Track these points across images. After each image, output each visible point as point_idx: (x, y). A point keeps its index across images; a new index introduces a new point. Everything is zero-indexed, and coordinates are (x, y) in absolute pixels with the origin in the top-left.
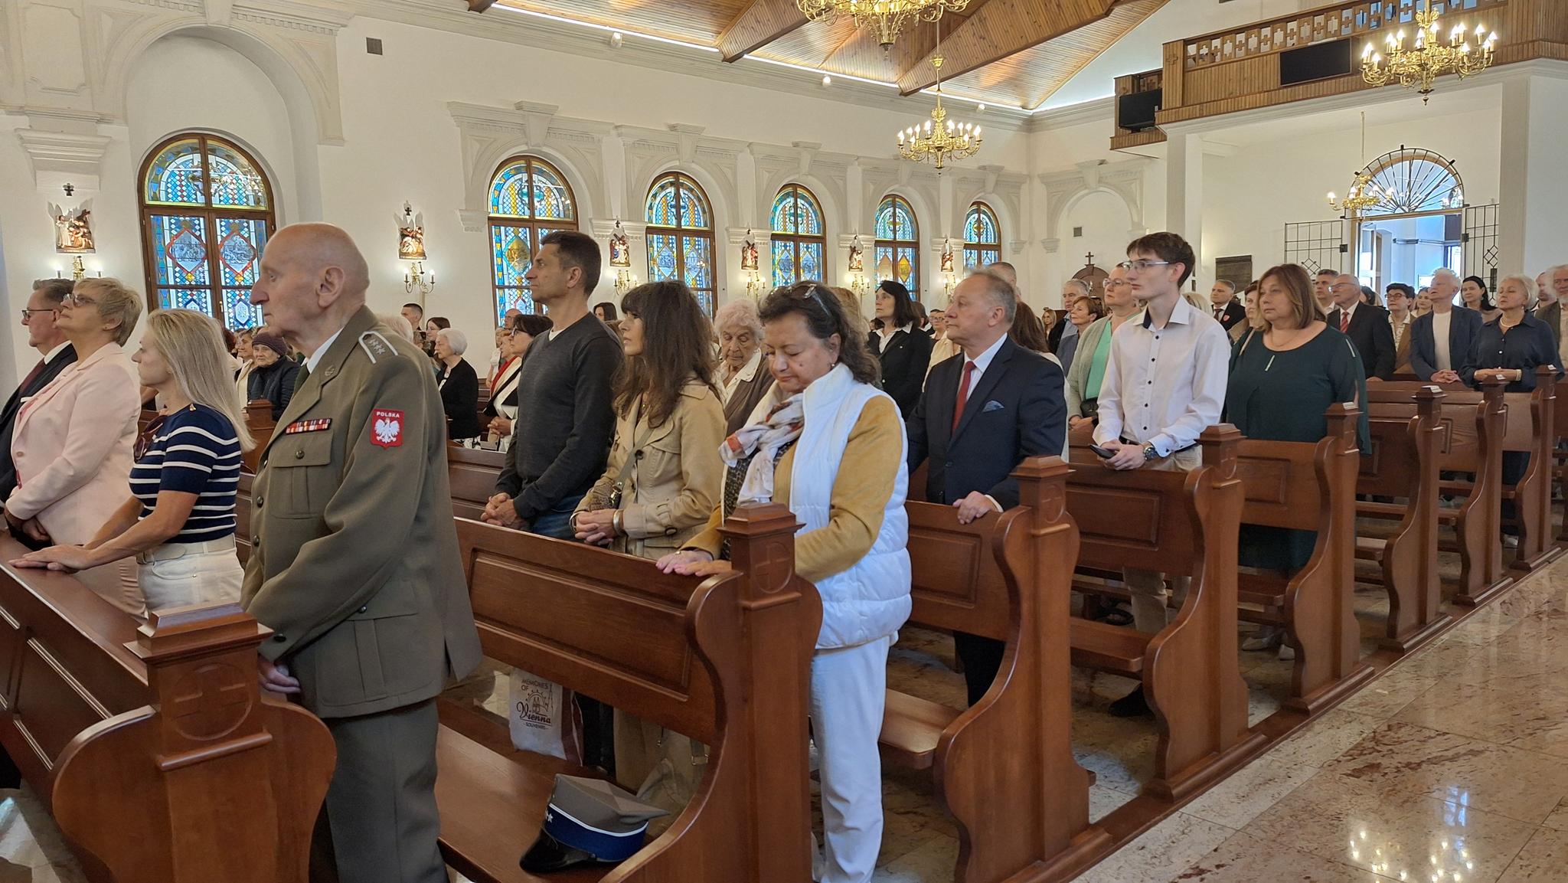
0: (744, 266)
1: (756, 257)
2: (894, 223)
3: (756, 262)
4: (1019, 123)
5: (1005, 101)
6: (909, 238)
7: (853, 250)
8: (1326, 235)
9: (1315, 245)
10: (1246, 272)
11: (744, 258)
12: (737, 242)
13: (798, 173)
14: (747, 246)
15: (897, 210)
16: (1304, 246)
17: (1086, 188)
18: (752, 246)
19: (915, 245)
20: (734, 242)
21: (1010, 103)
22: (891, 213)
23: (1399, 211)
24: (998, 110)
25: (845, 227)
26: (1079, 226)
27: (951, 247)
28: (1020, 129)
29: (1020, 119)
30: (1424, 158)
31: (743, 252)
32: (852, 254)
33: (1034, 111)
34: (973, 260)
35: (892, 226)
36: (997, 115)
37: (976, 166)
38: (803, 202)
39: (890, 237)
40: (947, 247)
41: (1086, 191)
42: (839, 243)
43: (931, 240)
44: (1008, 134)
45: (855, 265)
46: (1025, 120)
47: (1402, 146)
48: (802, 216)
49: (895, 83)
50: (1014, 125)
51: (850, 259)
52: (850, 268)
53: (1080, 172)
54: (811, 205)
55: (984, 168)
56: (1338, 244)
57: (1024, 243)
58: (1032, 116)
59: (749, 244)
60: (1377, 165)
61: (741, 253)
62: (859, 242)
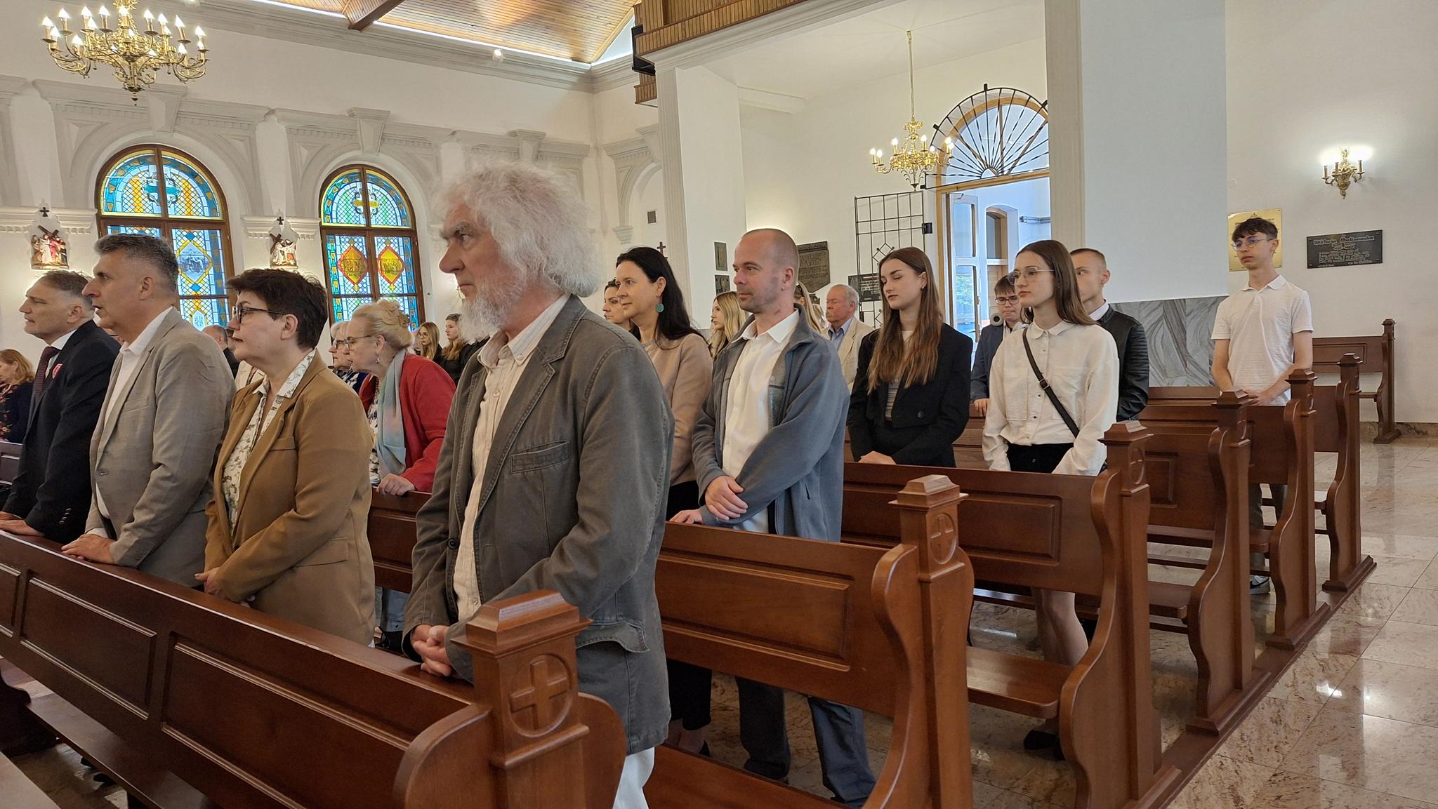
0: (36, 264)
1: (64, 251)
2: (366, 204)
3: (64, 258)
4: (574, 79)
5: (544, 48)
6: (396, 223)
7: (277, 239)
8: (905, 212)
9: (892, 225)
10: (822, 264)
11: (37, 253)
12: (18, 229)
13: (150, 128)
14: (40, 234)
15: (369, 186)
16: (877, 226)
17: (653, 161)
18: (53, 235)
19: (409, 233)
20: (10, 229)
21: (554, 51)
22: (357, 190)
23: (988, 174)
24: (532, 61)
25: (257, 205)
26: (651, 210)
28: (575, 87)
29: (574, 74)
30: (1012, 101)
31: (33, 242)
32: (275, 245)
33: (593, 64)
35: (361, 208)
36: (533, 67)
37: (503, 131)
38: (176, 172)
39: (359, 222)
41: (653, 165)
42: (247, 231)
44: (557, 95)
45: (280, 259)
46: (581, 76)
47: (986, 85)
48: (174, 191)
49: (340, 12)
50: (565, 82)
51: (273, 249)
52: (273, 264)
53: (642, 141)
54: (193, 175)
55: (514, 134)
56: (918, 223)
58: (590, 71)
59: (43, 230)
60: (957, 116)
61: (30, 245)
62: (288, 227)
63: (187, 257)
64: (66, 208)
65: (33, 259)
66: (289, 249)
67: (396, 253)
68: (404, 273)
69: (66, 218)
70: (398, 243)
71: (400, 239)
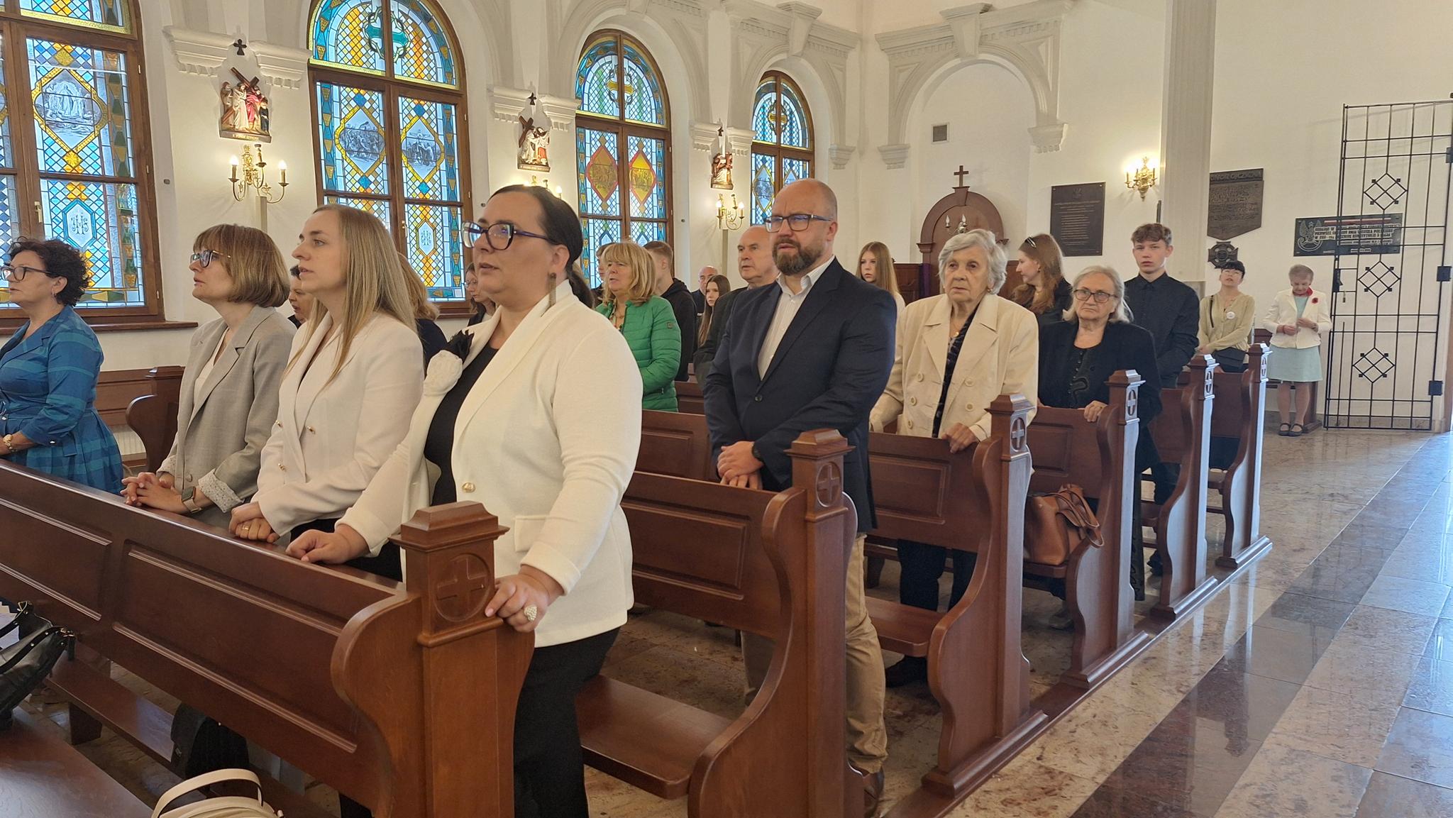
0: (228, 130)
1: (264, 112)
2: (621, 88)
3: (265, 125)
6: (651, 120)
8: (1423, 130)
9: (1400, 148)
11: (228, 111)
12: (203, 70)
14: (234, 81)
15: (626, 63)
16: (1378, 148)
19: (663, 135)
20: (192, 69)
22: (612, 66)
25: (506, 74)
26: (942, 123)
27: (728, 145)
34: (769, 174)
35: (615, 93)
38: (406, 10)
39: (612, 112)
40: (722, 143)
41: (957, 61)
42: (493, 108)
43: (691, 126)
45: (531, 155)
48: (403, 40)
52: (522, 162)
54: (427, 19)
56: (1443, 147)
57: (850, 150)
59: (238, 75)
61: (218, 98)
62: (541, 110)
63: (415, 141)
64: (270, 43)
65: (222, 120)
66: (540, 142)
67: (647, 161)
68: (655, 190)
69: (267, 61)
70: (651, 146)
71: (654, 141)
